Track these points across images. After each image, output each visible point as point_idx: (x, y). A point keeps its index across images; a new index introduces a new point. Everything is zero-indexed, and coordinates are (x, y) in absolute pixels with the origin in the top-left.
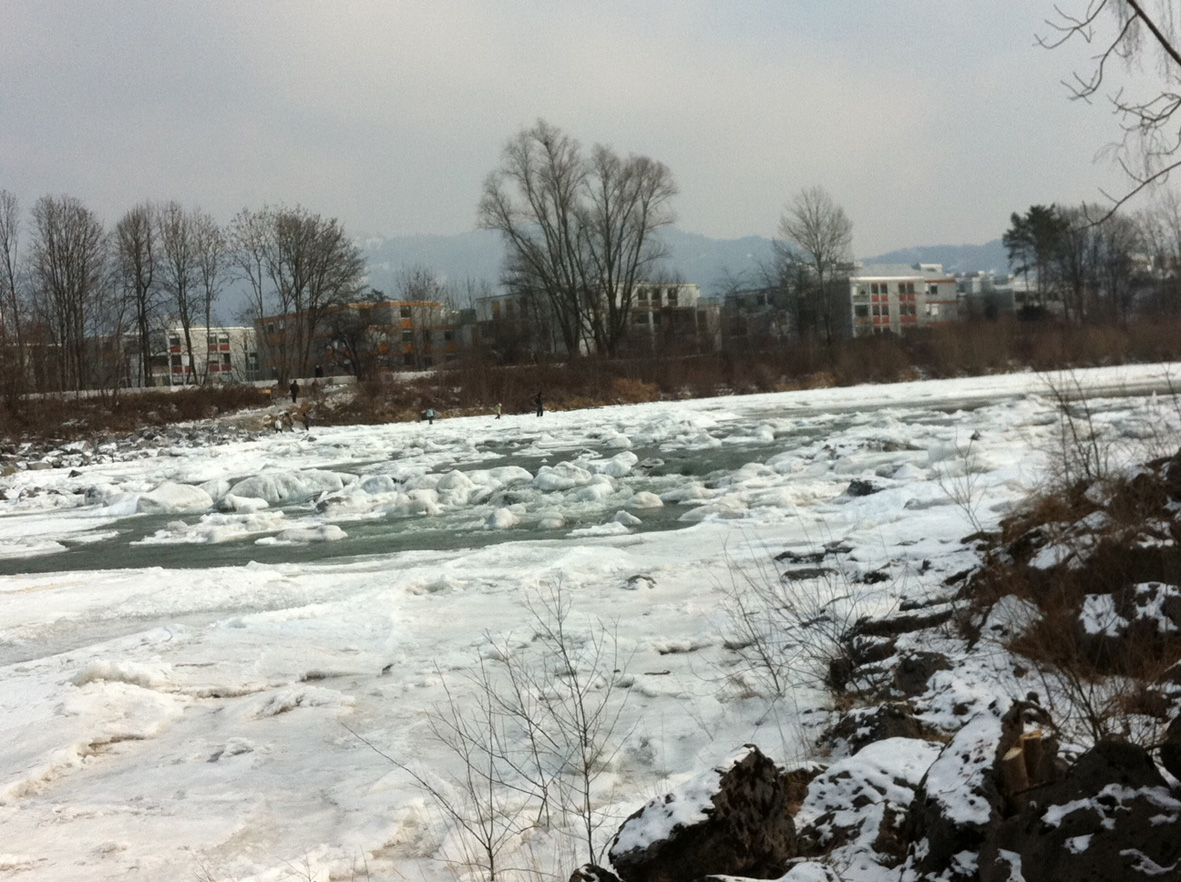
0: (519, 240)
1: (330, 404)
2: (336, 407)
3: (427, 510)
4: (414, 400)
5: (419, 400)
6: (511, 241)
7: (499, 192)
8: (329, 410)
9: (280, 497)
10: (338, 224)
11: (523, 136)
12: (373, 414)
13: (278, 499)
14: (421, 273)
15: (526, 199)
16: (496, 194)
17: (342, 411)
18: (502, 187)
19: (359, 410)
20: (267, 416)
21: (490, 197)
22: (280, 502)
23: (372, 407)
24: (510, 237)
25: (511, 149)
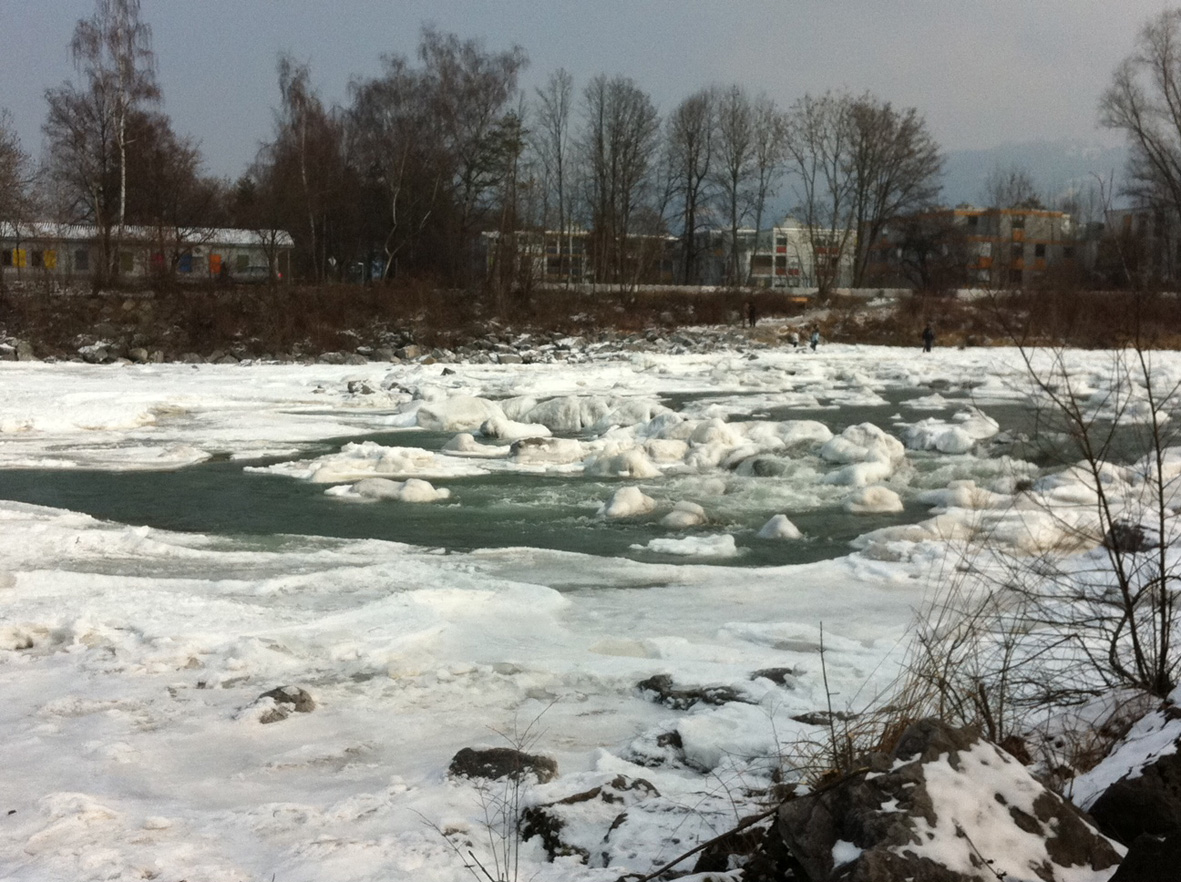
0: (1147, 142)
1: (859, 319)
2: (866, 323)
3: (631, 470)
4: (964, 321)
5: (970, 323)
6: (1139, 143)
7: (1132, 83)
8: (857, 325)
9: (583, 425)
10: (918, 115)
11: (1166, 16)
12: (908, 334)
13: (579, 428)
14: (1017, 175)
15: (1160, 92)
16: (1128, 86)
17: (871, 328)
18: (1136, 77)
19: (893, 329)
20: (786, 327)
21: (1120, 90)
22: (580, 432)
23: (909, 327)
24: (1139, 139)
25: (1149, 33)
